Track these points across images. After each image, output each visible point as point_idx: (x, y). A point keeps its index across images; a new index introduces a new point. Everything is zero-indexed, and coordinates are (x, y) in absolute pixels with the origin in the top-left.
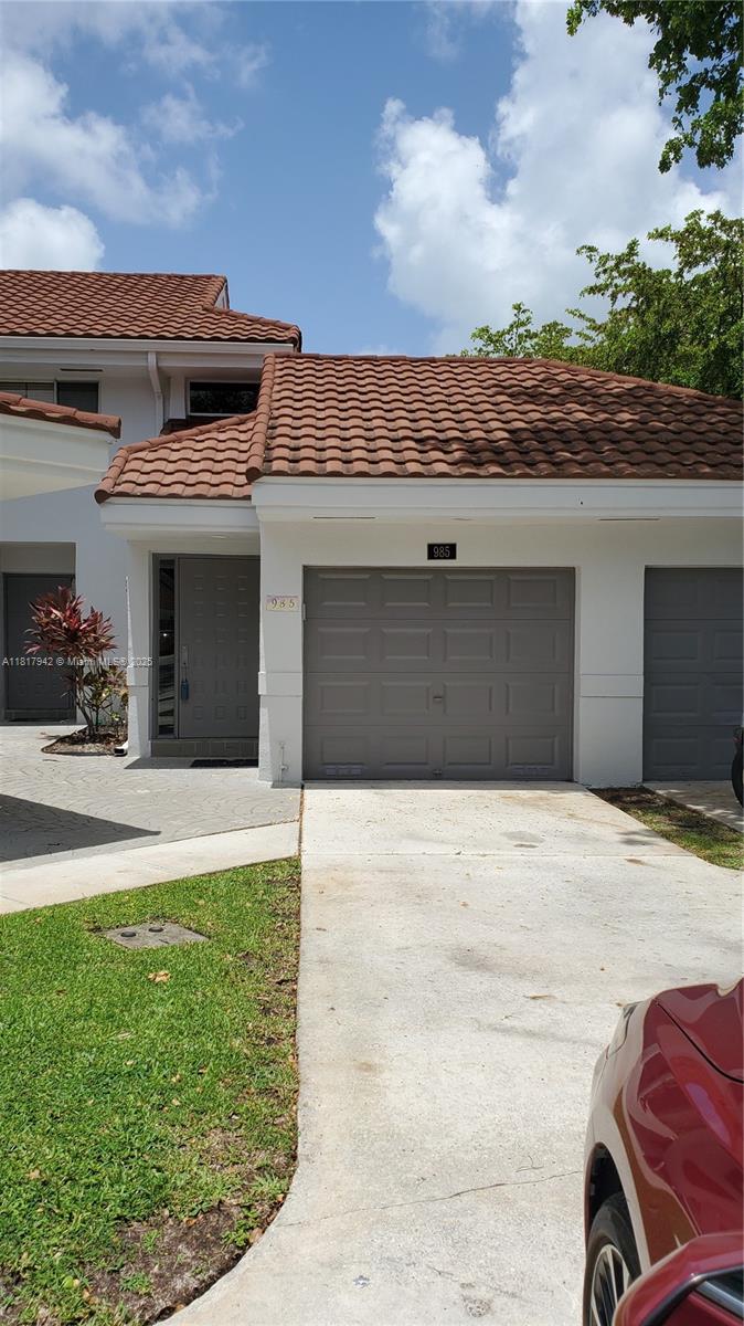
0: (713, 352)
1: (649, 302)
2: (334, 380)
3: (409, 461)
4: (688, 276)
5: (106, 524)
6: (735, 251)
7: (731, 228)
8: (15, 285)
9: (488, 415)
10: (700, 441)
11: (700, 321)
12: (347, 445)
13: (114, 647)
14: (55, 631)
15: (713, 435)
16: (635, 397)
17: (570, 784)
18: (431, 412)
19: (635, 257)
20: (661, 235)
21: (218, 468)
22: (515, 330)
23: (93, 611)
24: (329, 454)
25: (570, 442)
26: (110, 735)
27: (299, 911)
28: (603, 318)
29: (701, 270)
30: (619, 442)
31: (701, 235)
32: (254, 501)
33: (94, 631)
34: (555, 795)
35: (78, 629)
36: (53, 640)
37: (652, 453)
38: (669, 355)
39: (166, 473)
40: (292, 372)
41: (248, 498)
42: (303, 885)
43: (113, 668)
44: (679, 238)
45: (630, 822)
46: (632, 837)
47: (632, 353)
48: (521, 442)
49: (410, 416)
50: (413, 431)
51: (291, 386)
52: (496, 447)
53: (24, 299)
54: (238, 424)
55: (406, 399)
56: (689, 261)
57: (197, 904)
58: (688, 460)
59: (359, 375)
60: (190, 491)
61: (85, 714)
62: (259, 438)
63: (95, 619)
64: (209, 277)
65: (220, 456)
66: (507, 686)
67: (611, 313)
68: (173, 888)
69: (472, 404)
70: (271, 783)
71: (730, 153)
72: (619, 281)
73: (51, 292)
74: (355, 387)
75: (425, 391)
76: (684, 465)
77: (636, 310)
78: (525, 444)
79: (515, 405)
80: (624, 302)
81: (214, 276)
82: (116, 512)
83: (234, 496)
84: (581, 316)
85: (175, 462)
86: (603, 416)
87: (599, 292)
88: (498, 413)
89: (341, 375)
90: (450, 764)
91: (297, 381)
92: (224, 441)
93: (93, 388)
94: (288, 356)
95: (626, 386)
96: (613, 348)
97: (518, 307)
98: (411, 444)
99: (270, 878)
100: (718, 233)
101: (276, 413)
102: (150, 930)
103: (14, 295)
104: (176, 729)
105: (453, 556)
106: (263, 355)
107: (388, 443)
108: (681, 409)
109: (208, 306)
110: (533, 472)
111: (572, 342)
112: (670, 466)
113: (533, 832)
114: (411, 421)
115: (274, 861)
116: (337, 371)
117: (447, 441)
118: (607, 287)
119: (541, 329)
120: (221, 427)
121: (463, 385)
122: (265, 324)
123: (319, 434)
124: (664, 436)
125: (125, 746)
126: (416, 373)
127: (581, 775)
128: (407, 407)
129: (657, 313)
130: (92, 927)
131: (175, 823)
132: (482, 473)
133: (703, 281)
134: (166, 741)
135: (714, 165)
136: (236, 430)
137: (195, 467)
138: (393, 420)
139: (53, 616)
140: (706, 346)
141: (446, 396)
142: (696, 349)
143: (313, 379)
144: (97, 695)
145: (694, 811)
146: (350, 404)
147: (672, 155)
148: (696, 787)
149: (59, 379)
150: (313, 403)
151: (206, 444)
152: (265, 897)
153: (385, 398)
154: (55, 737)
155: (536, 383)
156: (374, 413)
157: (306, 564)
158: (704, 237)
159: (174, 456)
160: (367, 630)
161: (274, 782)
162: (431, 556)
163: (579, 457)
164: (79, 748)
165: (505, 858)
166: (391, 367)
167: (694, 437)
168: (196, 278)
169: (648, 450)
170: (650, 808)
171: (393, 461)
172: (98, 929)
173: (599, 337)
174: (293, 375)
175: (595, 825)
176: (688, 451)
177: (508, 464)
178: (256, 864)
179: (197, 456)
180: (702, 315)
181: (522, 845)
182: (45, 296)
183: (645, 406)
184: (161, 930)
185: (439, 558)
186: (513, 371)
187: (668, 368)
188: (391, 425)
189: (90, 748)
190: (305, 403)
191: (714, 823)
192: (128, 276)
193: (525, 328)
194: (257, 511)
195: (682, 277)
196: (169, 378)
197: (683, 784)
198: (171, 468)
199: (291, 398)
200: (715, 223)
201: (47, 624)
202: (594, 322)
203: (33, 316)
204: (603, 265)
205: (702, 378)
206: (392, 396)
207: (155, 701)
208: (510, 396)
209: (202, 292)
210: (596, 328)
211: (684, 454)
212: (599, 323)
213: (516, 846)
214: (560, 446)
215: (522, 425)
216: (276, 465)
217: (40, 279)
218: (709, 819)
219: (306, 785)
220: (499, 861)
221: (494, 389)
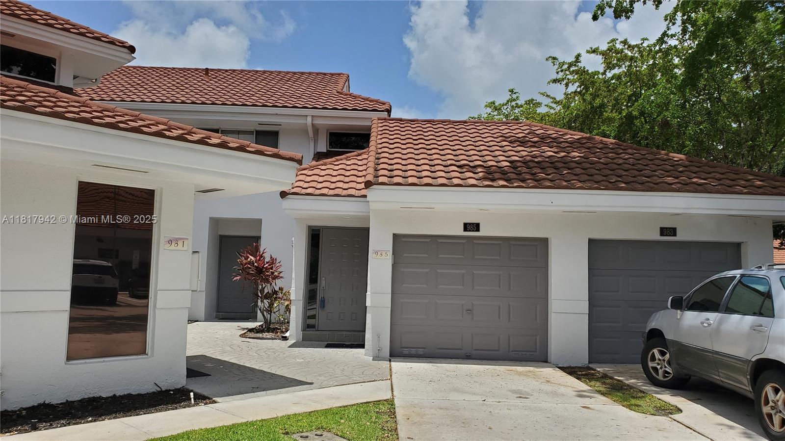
0: (625, 116)
1: (587, 89)
2: (411, 133)
3: (454, 178)
4: (609, 75)
5: (285, 209)
6: (635, 62)
7: (633, 49)
8: (233, 77)
9: (497, 153)
10: (619, 169)
11: (616, 99)
12: (419, 168)
13: (282, 277)
14: (250, 268)
15: (626, 166)
16: (581, 144)
17: (546, 364)
18: (465, 151)
19: (579, 64)
20: (594, 51)
21: (347, 179)
22: (510, 103)
23: (271, 257)
24: (410, 173)
25: (544, 168)
26: (277, 328)
27: (397, 429)
28: (560, 97)
29: (616, 71)
30: (572, 169)
31: (617, 52)
32: (368, 199)
33: (272, 268)
34: (538, 370)
35: (263, 267)
36: (249, 273)
37: (592, 175)
38: (599, 118)
39: (318, 182)
40: (388, 128)
41: (365, 196)
42: (397, 414)
43: (281, 289)
44: (603, 54)
45: (581, 386)
46: (583, 393)
47: (577, 116)
48: (517, 168)
49: (453, 153)
50: (456, 161)
51: (387, 136)
52: (502, 170)
53: (238, 85)
54: (357, 156)
55: (451, 143)
56: (609, 66)
57: (339, 422)
58: (612, 179)
59: (424, 130)
60: (332, 192)
61: (264, 315)
62: (371, 164)
63: (273, 261)
64: (339, 74)
65: (348, 173)
66: (509, 305)
67: (565, 94)
68: (326, 412)
69: (488, 147)
70: (372, 358)
71: (632, 12)
72: (570, 77)
73: (253, 81)
74: (422, 137)
75: (462, 139)
76: (610, 182)
77: (580, 93)
78: (519, 169)
79: (513, 147)
80: (572, 88)
81: (342, 74)
82: (290, 203)
83: (356, 195)
84: (548, 96)
85: (323, 176)
86: (563, 154)
87: (558, 82)
88: (503, 152)
89: (414, 130)
90: (476, 350)
91: (391, 133)
92: (350, 165)
93: (275, 134)
94: (385, 119)
95: (576, 137)
96: (566, 114)
97: (512, 91)
98: (455, 168)
99: (378, 410)
100: (626, 51)
101: (380, 151)
102: (316, 435)
103: (233, 83)
104: (317, 326)
105: (478, 230)
106: (371, 118)
107: (442, 168)
108: (608, 150)
109: (340, 91)
110: (523, 185)
111: (542, 110)
112: (602, 182)
113: (526, 390)
114: (454, 156)
115: (379, 401)
116: (412, 128)
117: (475, 167)
118: (563, 80)
119: (524, 103)
120: (348, 157)
121: (483, 136)
122: (372, 101)
123: (404, 162)
124: (598, 166)
125: (287, 334)
126: (456, 129)
127: (552, 358)
128: (452, 148)
129: (591, 94)
130: (284, 432)
131: (320, 378)
132: (495, 184)
133: (618, 77)
134: (310, 332)
135: (623, 18)
136: (356, 159)
137: (334, 179)
138: (444, 155)
139: (249, 260)
140: (620, 113)
141: (474, 142)
142: (614, 115)
143: (399, 132)
144: (271, 305)
145: (619, 381)
146: (420, 146)
147: (599, 12)
148: (620, 367)
149: (256, 129)
150: (400, 145)
151: (340, 167)
152: (376, 420)
153: (439, 143)
154: (247, 329)
155: (525, 135)
156: (433, 151)
157: (395, 232)
158: (618, 53)
159: (323, 173)
160: (427, 270)
161: (374, 357)
162: (465, 229)
163: (549, 177)
164: (260, 335)
165: (511, 404)
166: (442, 126)
167: (616, 166)
168: (332, 75)
169: (590, 174)
170: (593, 378)
171: (445, 177)
172: (287, 433)
173: (558, 108)
174: (388, 130)
175: (562, 387)
176: (612, 175)
177: (510, 180)
178: (369, 402)
179: (335, 173)
180: (618, 96)
181: (520, 397)
182: (250, 83)
183: (587, 149)
184: (322, 435)
185: (470, 231)
186: (511, 128)
187: (599, 125)
188: (443, 158)
189: (267, 335)
190: (396, 145)
191: (630, 387)
192: (295, 73)
193: (515, 102)
194: (370, 203)
195: (605, 74)
196: (318, 130)
197: (613, 365)
198: (321, 179)
199: (388, 143)
200: (624, 46)
201: (246, 263)
202: (555, 99)
203: (244, 95)
204: (561, 67)
205: (618, 131)
206: (443, 142)
207: (306, 309)
208: (510, 142)
209: (336, 83)
210: (557, 103)
211: (610, 176)
212: (558, 99)
213: (517, 397)
214: (539, 171)
215: (517, 158)
216: (381, 179)
217: (247, 74)
218: (628, 385)
219: (392, 360)
220: (508, 405)
221: (501, 138)
